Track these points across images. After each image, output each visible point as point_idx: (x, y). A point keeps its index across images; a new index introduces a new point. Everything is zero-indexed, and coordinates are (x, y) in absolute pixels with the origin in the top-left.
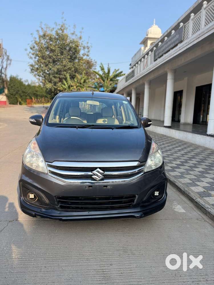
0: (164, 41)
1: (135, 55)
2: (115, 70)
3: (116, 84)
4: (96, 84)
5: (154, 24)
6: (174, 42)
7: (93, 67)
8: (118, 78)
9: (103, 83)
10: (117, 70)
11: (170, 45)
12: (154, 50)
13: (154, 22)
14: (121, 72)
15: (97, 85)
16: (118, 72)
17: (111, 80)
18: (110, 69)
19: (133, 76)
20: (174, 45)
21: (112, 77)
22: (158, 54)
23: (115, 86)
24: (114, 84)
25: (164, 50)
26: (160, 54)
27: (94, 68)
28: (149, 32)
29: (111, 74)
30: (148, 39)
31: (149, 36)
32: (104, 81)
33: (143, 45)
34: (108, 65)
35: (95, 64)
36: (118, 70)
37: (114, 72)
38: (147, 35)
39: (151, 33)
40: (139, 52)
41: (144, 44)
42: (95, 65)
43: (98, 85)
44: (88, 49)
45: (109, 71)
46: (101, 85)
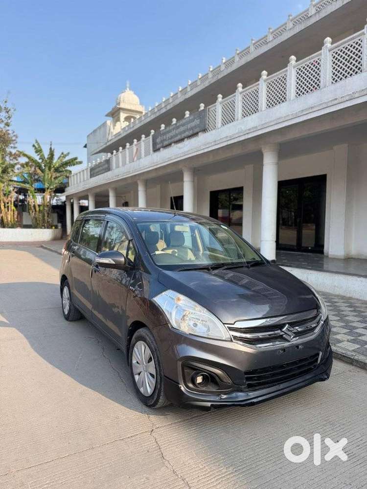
0: (172, 124)
1: (95, 131)
2: (62, 153)
3: (68, 177)
4: (26, 176)
5: (128, 89)
6: (192, 128)
7: (10, 144)
8: (68, 168)
9: (43, 174)
10: (65, 153)
11: (184, 131)
12: (152, 134)
13: (128, 85)
14: (76, 159)
15: (28, 179)
16: (67, 159)
17: (57, 170)
18: (53, 151)
19: (108, 169)
20: (191, 132)
21: (57, 165)
22: (162, 142)
23: (65, 181)
24: (63, 178)
25: (172, 137)
26: (166, 143)
27: (12, 145)
28: (122, 100)
29: (56, 161)
30: (121, 111)
31: (122, 106)
32: (43, 171)
33: (111, 118)
34: (51, 145)
35: (14, 138)
36: (68, 154)
37: (60, 156)
38: (119, 104)
39: (123, 101)
40: (102, 129)
41: (113, 117)
42: (15, 140)
43: (31, 178)
44: (7, 112)
45: (52, 155)
46: (36, 177)
